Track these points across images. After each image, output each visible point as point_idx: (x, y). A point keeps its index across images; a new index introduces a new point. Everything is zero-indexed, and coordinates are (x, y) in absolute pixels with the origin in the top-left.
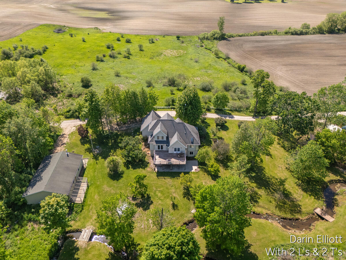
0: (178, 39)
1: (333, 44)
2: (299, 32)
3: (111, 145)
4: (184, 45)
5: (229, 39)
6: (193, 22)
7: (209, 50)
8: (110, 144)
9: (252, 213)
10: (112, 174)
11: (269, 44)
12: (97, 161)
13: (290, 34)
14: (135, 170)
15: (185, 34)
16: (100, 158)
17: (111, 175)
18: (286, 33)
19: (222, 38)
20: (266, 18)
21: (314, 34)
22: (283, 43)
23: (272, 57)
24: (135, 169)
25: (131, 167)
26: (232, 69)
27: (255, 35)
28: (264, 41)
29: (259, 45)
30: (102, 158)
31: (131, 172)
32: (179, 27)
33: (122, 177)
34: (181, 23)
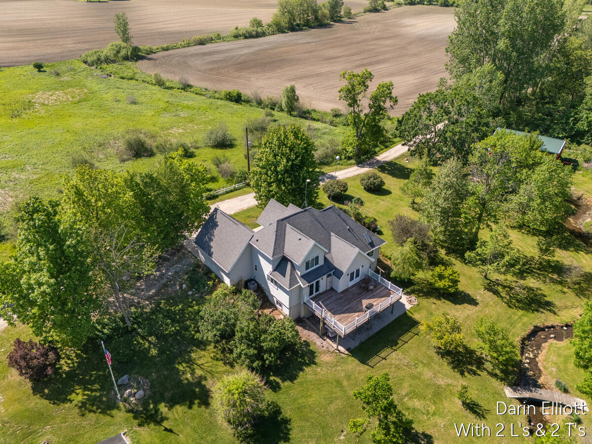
0: (39, 71)
1: (313, 44)
2: (254, 33)
3: (161, 352)
4: (65, 78)
5: (149, 56)
6: (42, 38)
7: (132, 79)
8: (154, 352)
9: (565, 328)
10: (250, 432)
11: (227, 55)
12: (165, 424)
13: (241, 38)
14: (298, 380)
15: (47, 60)
16: (163, 408)
17: (251, 436)
18: (236, 37)
19: (136, 55)
20: (179, 19)
21: (273, 34)
22: (246, 51)
23: (257, 72)
24: (295, 379)
25: (278, 380)
26: (220, 102)
27: (189, 45)
28: (215, 52)
29: (215, 59)
30: (171, 407)
31: (292, 393)
32: (14, 48)
33: (286, 421)
34: (13, 42)
